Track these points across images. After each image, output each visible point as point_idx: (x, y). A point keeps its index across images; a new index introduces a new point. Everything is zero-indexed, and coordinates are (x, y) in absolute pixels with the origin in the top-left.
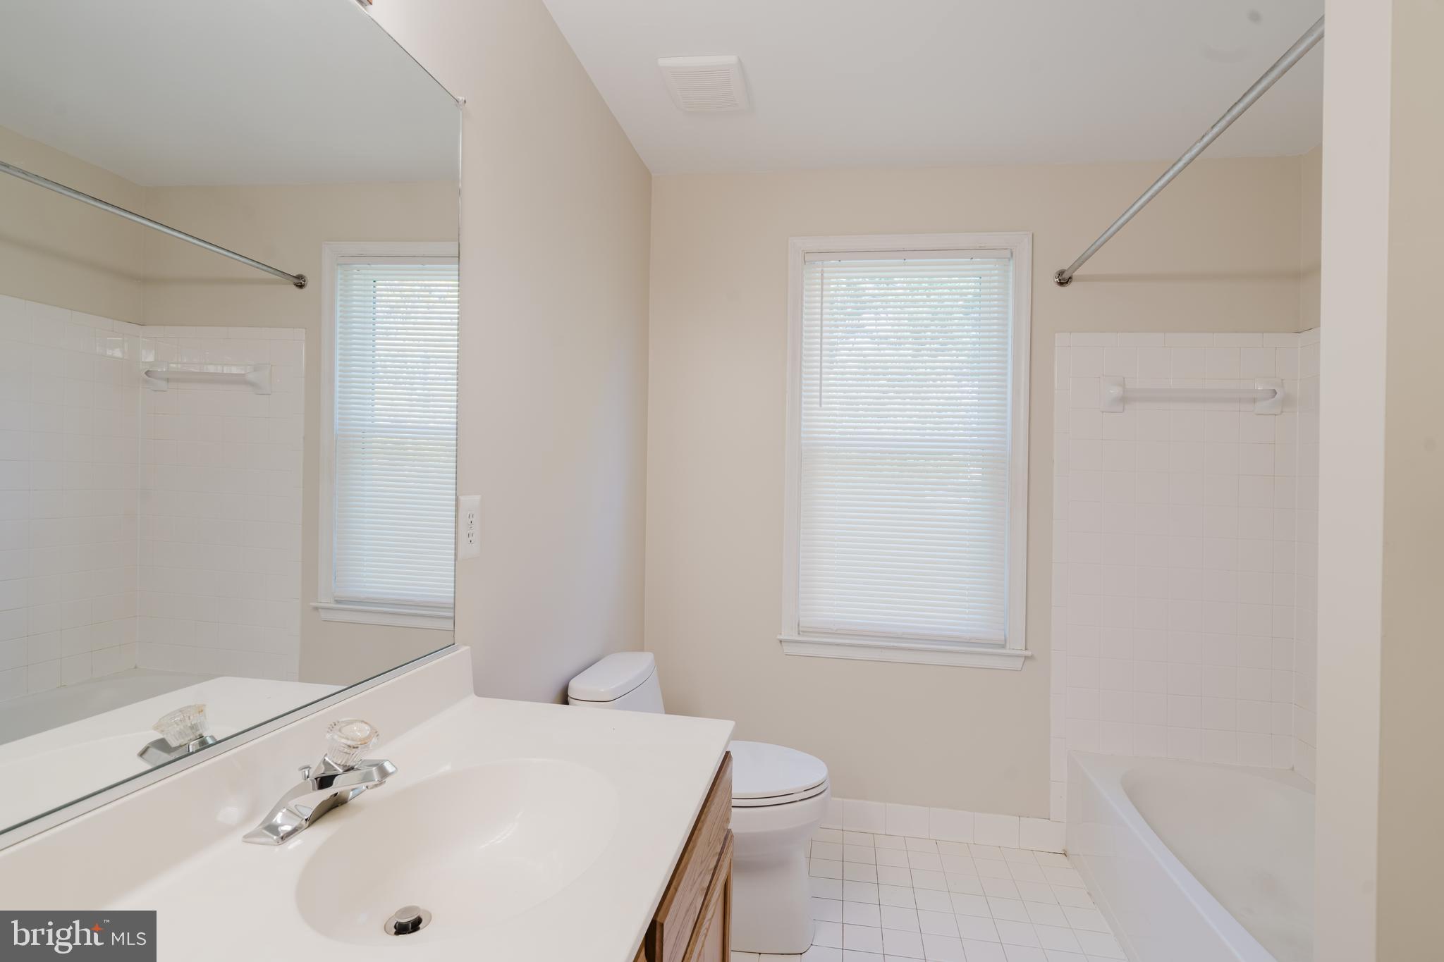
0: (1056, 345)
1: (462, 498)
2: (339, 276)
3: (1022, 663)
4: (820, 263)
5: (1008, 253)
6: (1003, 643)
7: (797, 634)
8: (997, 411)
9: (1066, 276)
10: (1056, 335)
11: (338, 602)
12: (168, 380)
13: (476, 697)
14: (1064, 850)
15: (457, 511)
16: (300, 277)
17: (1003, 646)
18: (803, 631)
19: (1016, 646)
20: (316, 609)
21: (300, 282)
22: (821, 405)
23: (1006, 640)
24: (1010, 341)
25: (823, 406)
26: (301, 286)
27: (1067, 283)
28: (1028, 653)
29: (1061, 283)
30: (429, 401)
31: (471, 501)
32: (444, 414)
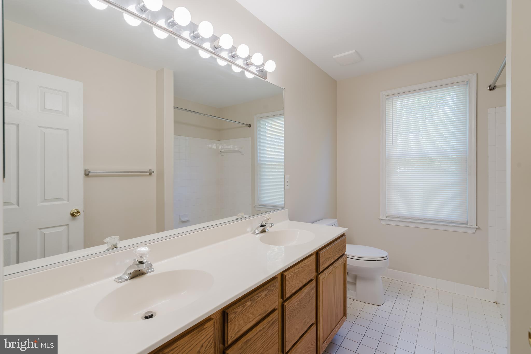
0: (489, 113)
1: (286, 176)
2: (258, 123)
3: (475, 231)
4: (391, 98)
5: (466, 83)
6: (466, 223)
7: (385, 217)
8: (463, 140)
9: (492, 86)
10: (489, 109)
11: (259, 205)
12: (224, 153)
13: (289, 221)
14: (496, 302)
15: (284, 179)
16: (250, 125)
17: (467, 224)
18: (388, 217)
19: (473, 224)
20: (255, 207)
21: (250, 126)
22: (392, 144)
23: (467, 222)
24: (468, 115)
25: (393, 144)
26: (250, 127)
27: (493, 89)
28: (477, 227)
29: (491, 90)
30: (280, 153)
31: (288, 176)
32: (281, 156)
